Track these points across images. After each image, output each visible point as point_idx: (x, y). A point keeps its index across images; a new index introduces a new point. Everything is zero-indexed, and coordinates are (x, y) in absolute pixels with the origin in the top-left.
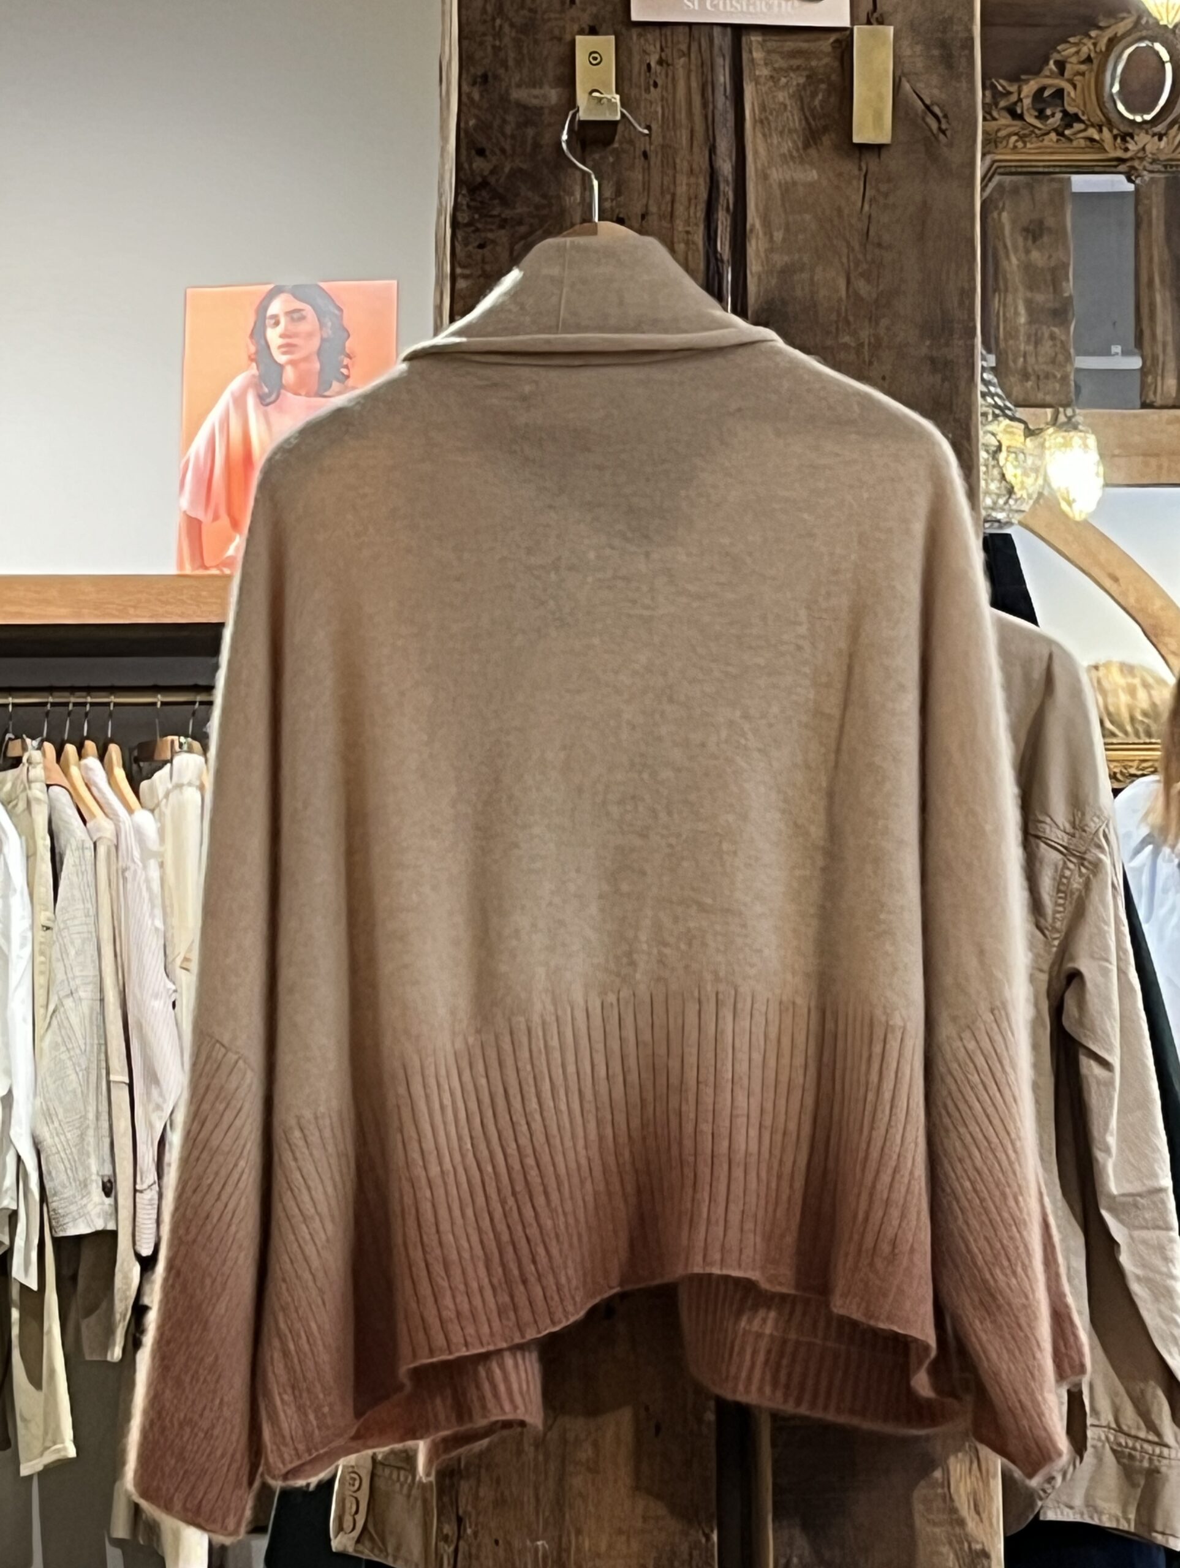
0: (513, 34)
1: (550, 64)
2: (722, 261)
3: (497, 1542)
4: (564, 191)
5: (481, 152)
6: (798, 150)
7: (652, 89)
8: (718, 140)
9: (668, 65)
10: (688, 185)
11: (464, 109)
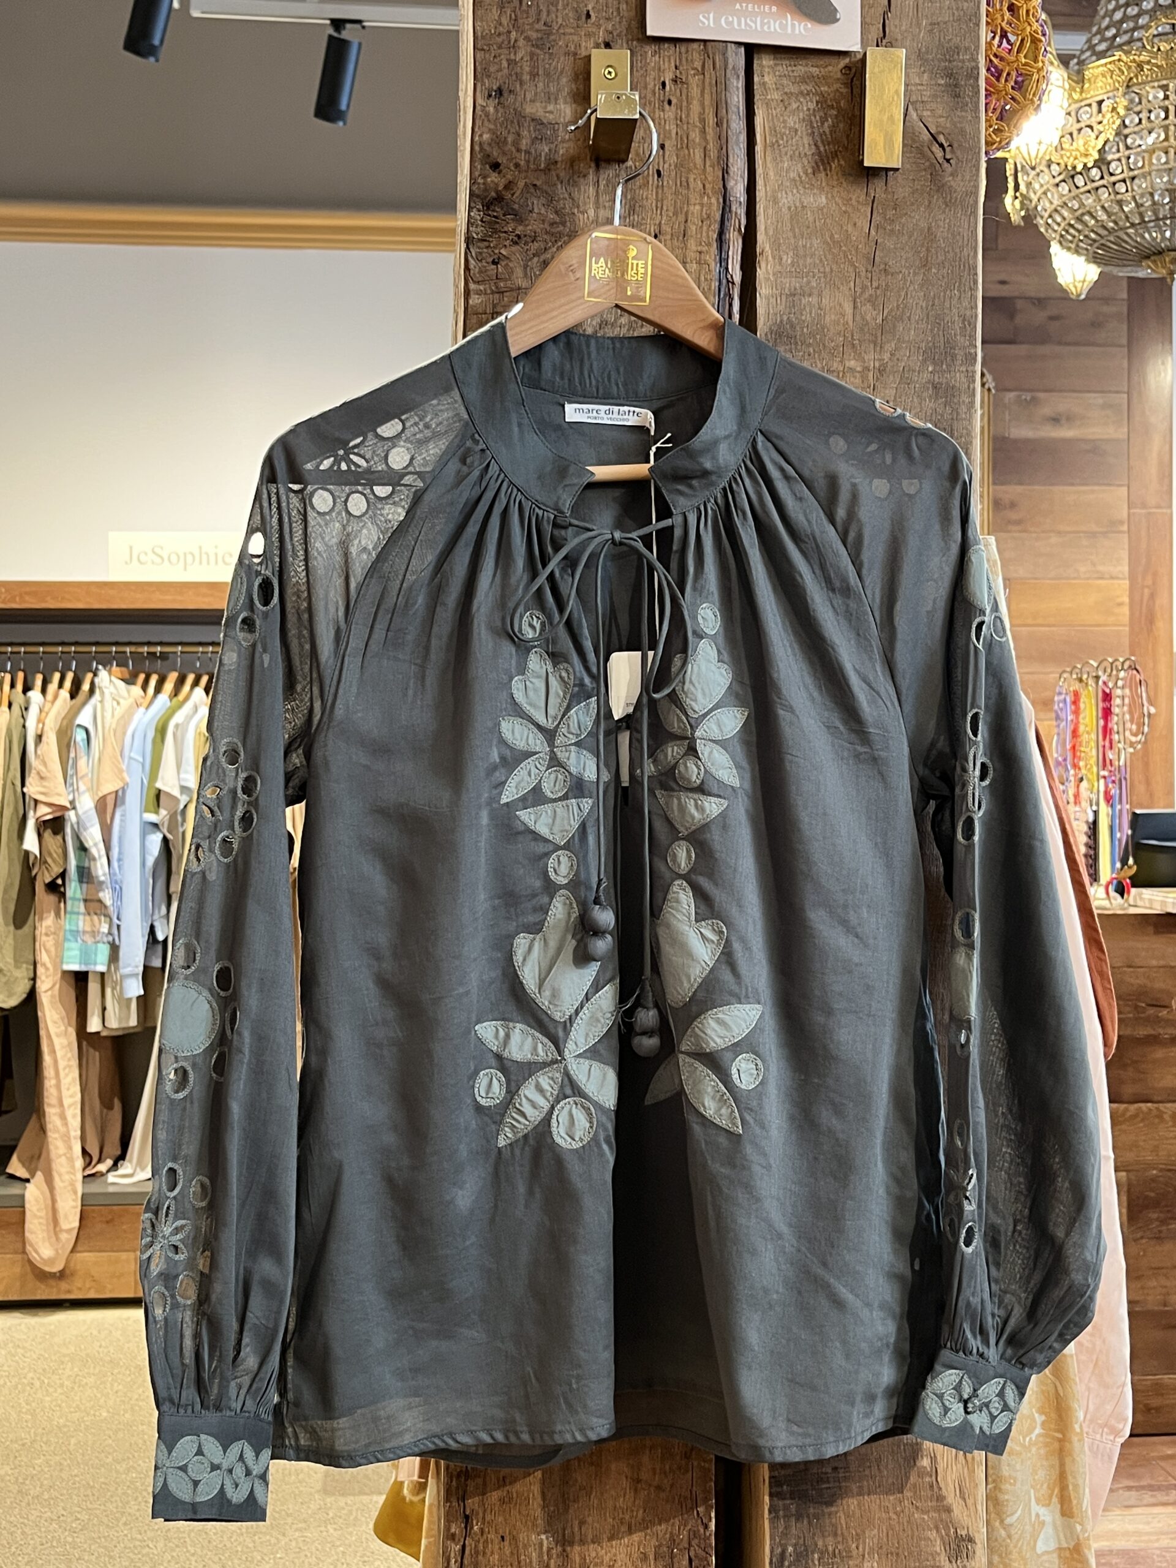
0: (529, 49)
1: (564, 80)
2: (733, 283)
3: (503, 1537)
4: (578, 207)
5: (495, 166)
6: (806, 174)
7: (667, 106)
8: (731, 160)
9: (682, 82)
10: (702, 205)
11: (478, 122)
